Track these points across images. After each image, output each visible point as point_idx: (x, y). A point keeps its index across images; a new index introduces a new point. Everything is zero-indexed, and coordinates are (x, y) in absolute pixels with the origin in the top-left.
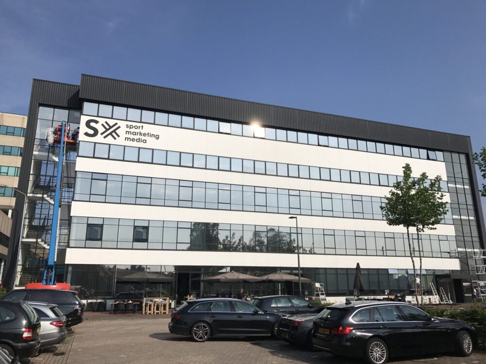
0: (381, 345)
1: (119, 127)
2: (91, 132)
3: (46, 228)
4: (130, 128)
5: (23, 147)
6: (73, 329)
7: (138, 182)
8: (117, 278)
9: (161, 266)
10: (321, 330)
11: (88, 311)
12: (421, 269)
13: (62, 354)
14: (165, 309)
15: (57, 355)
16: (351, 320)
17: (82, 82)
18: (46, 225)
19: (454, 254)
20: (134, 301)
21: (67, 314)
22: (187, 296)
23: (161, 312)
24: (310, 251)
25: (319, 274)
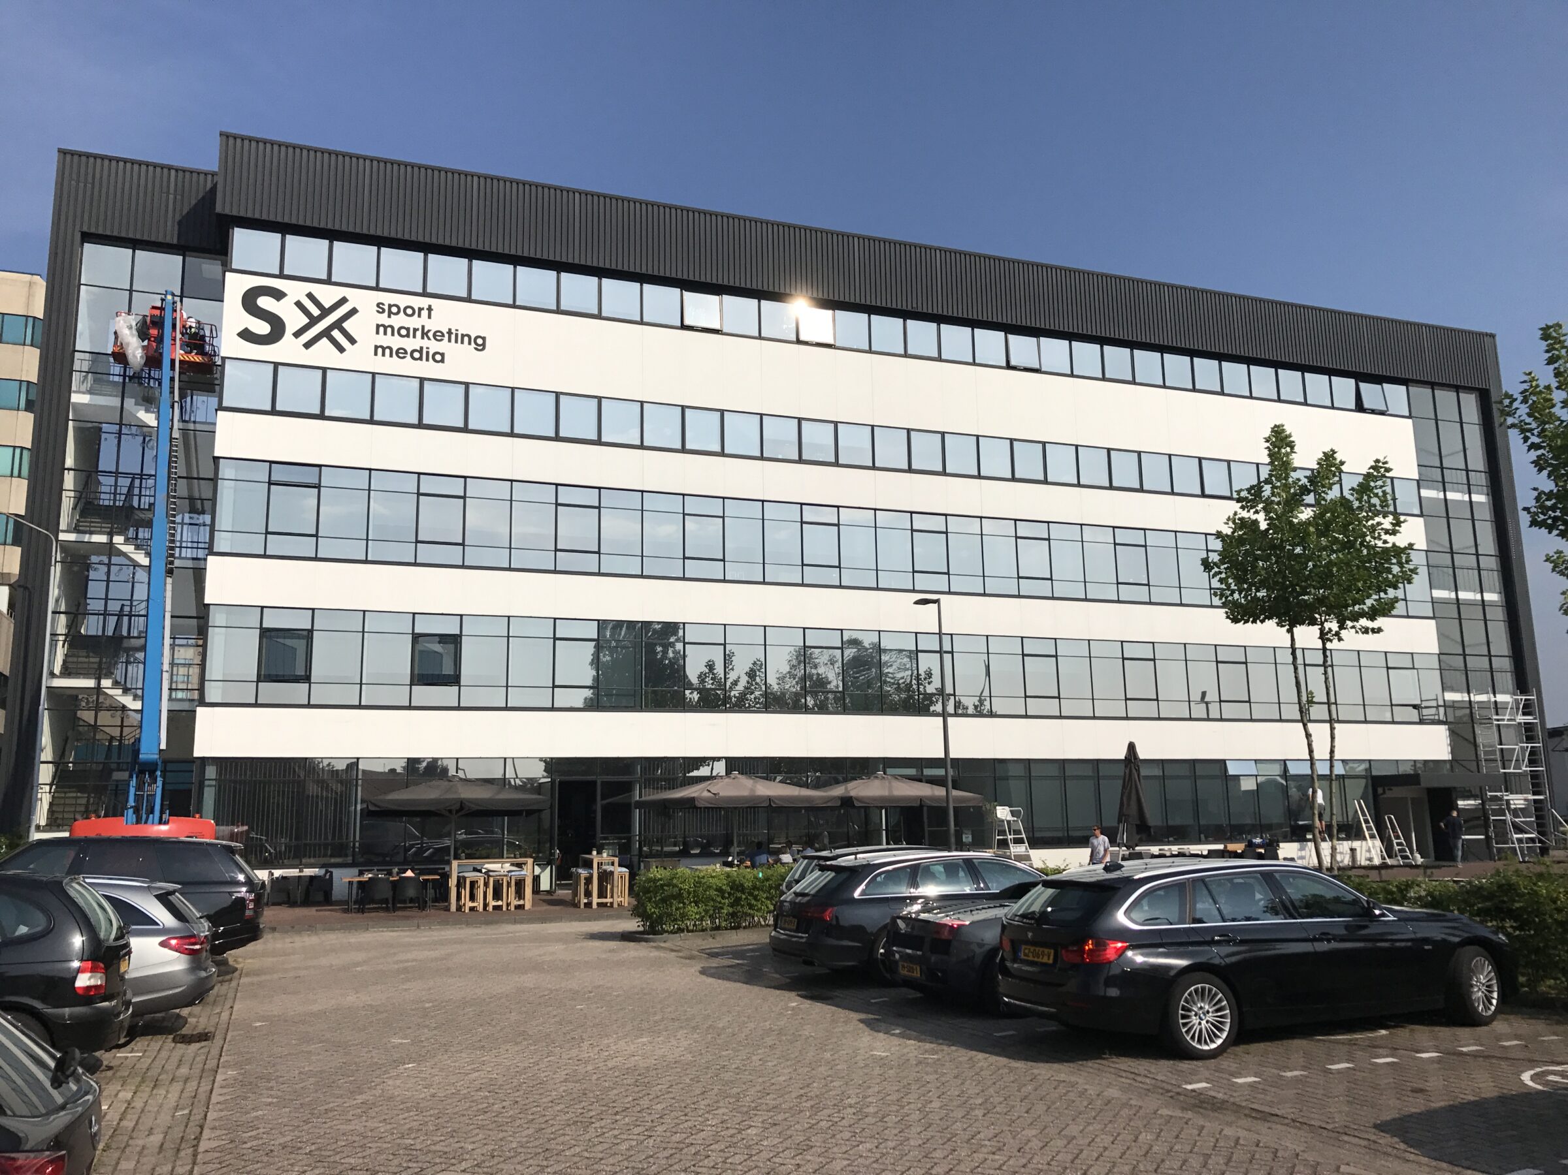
0: (1216, 995)
1: (354, 311)
2: (262, 328)
3: (126, 643)
4: (390, 314)
5: (34, 379)
6: (231, 961)
7: (421, 491)
8: (363, 802)
9: (505, 759)
10: (1025, 952)
11: (274, 904)
12: (1331, 759)
13: (204, 1037)
14: (520, 894)
15: (188, 1040)
16: (1121, 917)
17: (224, 160)
18: (125, 633)
19: (1433, 711)
20: (422, 872)
21: (212, 912)
22: (590, 853)
23: (508, 905)
24: (976, 707)
25: (1007, 778)
